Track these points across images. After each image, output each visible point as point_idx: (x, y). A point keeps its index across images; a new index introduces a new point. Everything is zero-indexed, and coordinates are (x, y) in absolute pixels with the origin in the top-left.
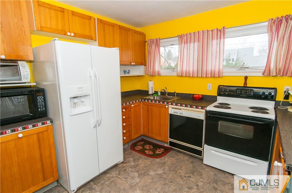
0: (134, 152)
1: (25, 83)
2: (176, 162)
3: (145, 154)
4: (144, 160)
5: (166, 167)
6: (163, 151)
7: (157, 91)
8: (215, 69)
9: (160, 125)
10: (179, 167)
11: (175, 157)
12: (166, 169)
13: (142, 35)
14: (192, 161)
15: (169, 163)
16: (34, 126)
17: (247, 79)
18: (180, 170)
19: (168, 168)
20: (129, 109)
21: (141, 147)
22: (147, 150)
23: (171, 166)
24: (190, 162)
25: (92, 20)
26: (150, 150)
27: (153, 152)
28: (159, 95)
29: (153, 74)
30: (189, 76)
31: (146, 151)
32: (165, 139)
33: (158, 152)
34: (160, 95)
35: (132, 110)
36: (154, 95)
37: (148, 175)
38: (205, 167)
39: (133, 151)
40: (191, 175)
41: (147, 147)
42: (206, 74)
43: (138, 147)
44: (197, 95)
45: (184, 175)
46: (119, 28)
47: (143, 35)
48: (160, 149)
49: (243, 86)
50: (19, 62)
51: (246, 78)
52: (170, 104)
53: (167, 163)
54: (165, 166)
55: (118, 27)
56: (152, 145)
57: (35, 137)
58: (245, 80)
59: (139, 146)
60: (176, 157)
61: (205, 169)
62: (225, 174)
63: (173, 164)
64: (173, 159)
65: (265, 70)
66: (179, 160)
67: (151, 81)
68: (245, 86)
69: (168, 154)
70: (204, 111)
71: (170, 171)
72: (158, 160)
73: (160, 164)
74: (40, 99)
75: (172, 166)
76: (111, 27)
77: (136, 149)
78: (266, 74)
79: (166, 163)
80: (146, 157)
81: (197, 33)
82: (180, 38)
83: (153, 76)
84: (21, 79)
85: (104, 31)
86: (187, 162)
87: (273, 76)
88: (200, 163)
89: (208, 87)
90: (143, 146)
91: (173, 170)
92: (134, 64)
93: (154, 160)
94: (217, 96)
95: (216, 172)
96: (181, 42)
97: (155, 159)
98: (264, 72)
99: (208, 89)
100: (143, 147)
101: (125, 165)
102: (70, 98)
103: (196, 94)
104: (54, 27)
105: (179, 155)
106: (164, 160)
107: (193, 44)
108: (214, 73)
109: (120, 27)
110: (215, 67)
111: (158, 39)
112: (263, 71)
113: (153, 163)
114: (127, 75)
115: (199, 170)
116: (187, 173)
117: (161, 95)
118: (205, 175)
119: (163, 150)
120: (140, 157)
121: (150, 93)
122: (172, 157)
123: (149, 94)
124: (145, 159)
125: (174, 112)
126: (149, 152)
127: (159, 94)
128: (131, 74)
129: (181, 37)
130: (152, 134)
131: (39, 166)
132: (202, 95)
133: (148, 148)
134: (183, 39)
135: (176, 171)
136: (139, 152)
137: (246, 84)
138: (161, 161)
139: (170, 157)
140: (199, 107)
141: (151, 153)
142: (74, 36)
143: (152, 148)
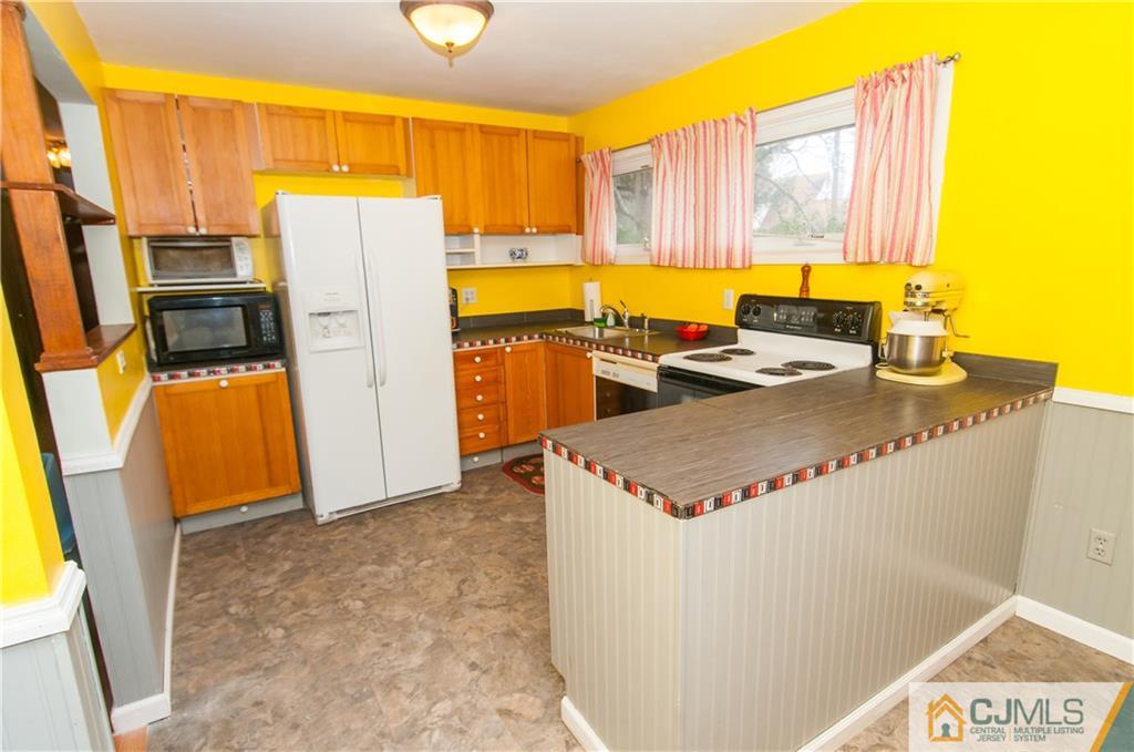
0: (506, 475)
1: (245, 283)
4: (513, 494)
13: (566, 142)
16: (248, 369)
17: (808, 276)
20: (497, 359)
21: (529, 469)
25: (396, 125)
28: (609, 324)
29: (593, 261)
30: (675, 267)
31: (536, 478)
34: (612, 325)
35: (508, 364)
36: (596, 323)
37: (498, 520)
42: (715, 257)
46: (482, 132)
49: (797, 296)
50: (234, 239)
51: (806, 271)
55: (477, 130)
57: (252, 394)
58: (803, 276)
67: (590, 281)
68: (804, 296)
70: (655, 366)
74: (266, 317)
76: (453, 137)
77: (516, 470)
80: (524, 488)
81: (692, 130)
83: (594, 265)
84: (235, 275)
85: (433, 147)
87: (859, 264)
89: (726, 298)
92: (535, 230)
94: (736, 328)
96: (658, 160)
99: (726, 306)
100: (537, 468)
101: (460, 496)
102: (311, 314)
104: (302, 155)
109: (484, 130)
111: (606, 150)
114: (519, 263)
121: (588, 318)
123: (583, 319)
124: (518, 491)
125: (604, 372)
128: (532, 260)
131: (259, 452)
132: (709, 325)
134: (662, 151)
137: (808, 291)
140: (649, 355)
142: (350, 172)
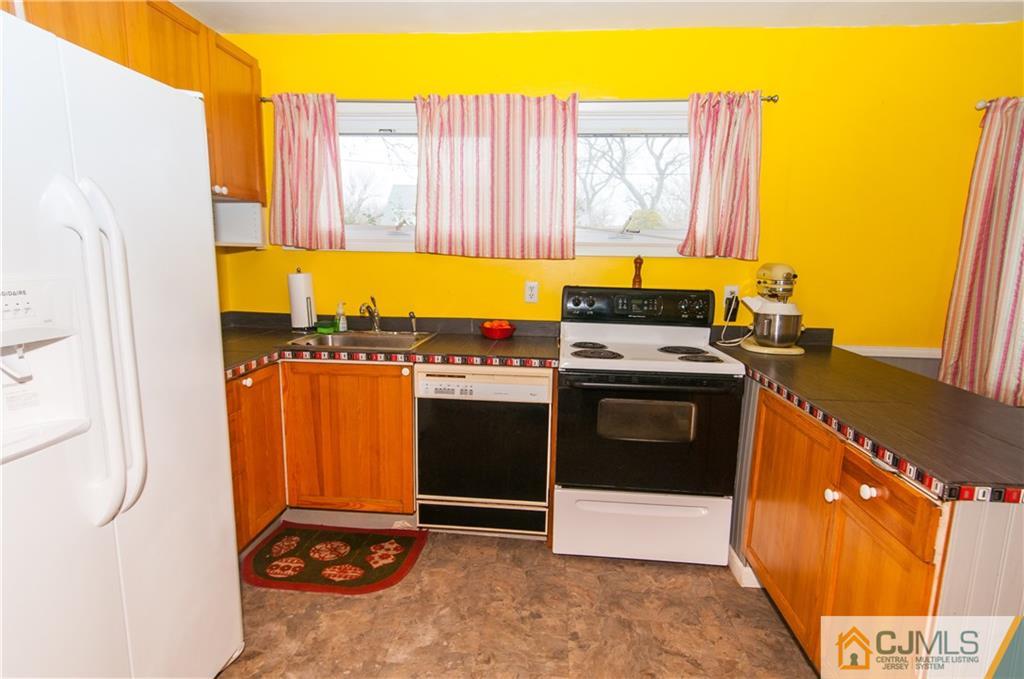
0: (272, 590)
2: (466, 577)
3: (330, 586)
4: (337, 612)
5: (441, 609)
6: (395, 549)
7: (333, 313)
8: (550, 233)
9: (378, 453)
10: (486, 593)
11: (452, 561)
12: (443, 616)
13: (248, 69)
14: (514, 557)
15: (442, 589)
17: (640, 268)
18: (494, 604)
19: (448, 609)
21: (295, 563)
22: (328, 564)
23: (457, 601)
24: (508, 561)
26: (341, 561)
27: (362, 568)
28: (341, 330)
29: (310, 243)
30: (463, 255)
31: (328, 571)
32: (401, 501)
33: (377, 562)
34: (346, 329)
35: (246, 404)
36: (320, 330)
38: (560, 564)
39: (264, 590)
40: (536, 607)
41: (323, 552)
42: (523, 247)
43: (282, 564)
44: (496, 324)
45: (516, 615)
47: (250, 66)
48: (382, 547)
49: (631, 286)
51: (639, 262)
52: (421, 360)
53: (435, 594)
54: (435, 605)
56: (341, 541)
58: (636, 267)
59: (281, 557)
60: (456, 557)
61: (564, 569)
62: (621, 567)
63: (460, 589)
64: (448, 570)
65: (686, 240)
66: (472, 569)
67: (299, 271)
68: (637, 287)
69: (421, 556)
70: (549, 372)
71: (463, 618)
72: (396, 591)
73: (413, 606)
75: (460, 597)
77: (277, 574)
78: (688, 250)
79: (430, 592)
80: (337, 595)
81: (487, 100)
82: (423, 107)
83: (310, 249)
86: (498, 565)
88: (540, 555)
89: (528, 292)
90: (301, 552)
91: (473, 612)
92: (225, 191)
93: (380, 597)
94: (559, 323)
95: (600, 570)
96: (430, 127)
97: (381, 592)
98: (684, 246)
99: (528, 299)
100: (305, 557)
101: (256, 666)
103: (491, 320)
105: (460, 547)
106: (418, 587)
107: (475, 139)
108: (546, 245)
110: (551, 225)
111: (328, 97)
112: (681, 243)
113: (380, 611)
115: (551, 579)
116: (522, 605)
117: (349, 327)
118: (576, 589)
119: (395, 545)
120: (313, 606)
121: (301, 320)
122: (442, 562)
123: (295, 325)
124: (339, 606)
125: (438, 390)
126: (345, 571)
127: (343, 325)
129: (424, 104)
130: (339, 494)
132: (511, 323)
133: (329, 557)
134: (437, 116)
135: (485, 612)
136: (299, 582)
138: (409, 591)
139: (433, 565)
140: (534, 361)
141: (354, 573)
143: (345, 550)
